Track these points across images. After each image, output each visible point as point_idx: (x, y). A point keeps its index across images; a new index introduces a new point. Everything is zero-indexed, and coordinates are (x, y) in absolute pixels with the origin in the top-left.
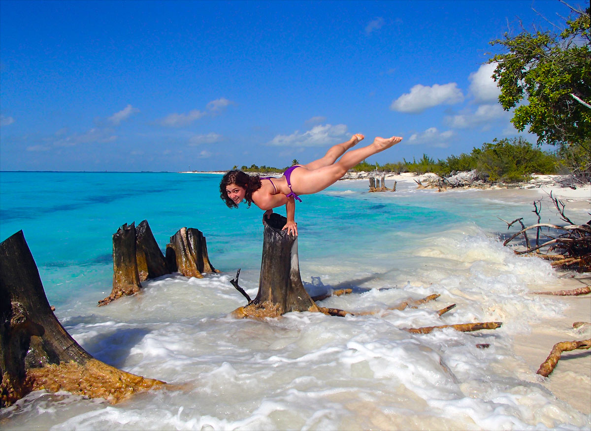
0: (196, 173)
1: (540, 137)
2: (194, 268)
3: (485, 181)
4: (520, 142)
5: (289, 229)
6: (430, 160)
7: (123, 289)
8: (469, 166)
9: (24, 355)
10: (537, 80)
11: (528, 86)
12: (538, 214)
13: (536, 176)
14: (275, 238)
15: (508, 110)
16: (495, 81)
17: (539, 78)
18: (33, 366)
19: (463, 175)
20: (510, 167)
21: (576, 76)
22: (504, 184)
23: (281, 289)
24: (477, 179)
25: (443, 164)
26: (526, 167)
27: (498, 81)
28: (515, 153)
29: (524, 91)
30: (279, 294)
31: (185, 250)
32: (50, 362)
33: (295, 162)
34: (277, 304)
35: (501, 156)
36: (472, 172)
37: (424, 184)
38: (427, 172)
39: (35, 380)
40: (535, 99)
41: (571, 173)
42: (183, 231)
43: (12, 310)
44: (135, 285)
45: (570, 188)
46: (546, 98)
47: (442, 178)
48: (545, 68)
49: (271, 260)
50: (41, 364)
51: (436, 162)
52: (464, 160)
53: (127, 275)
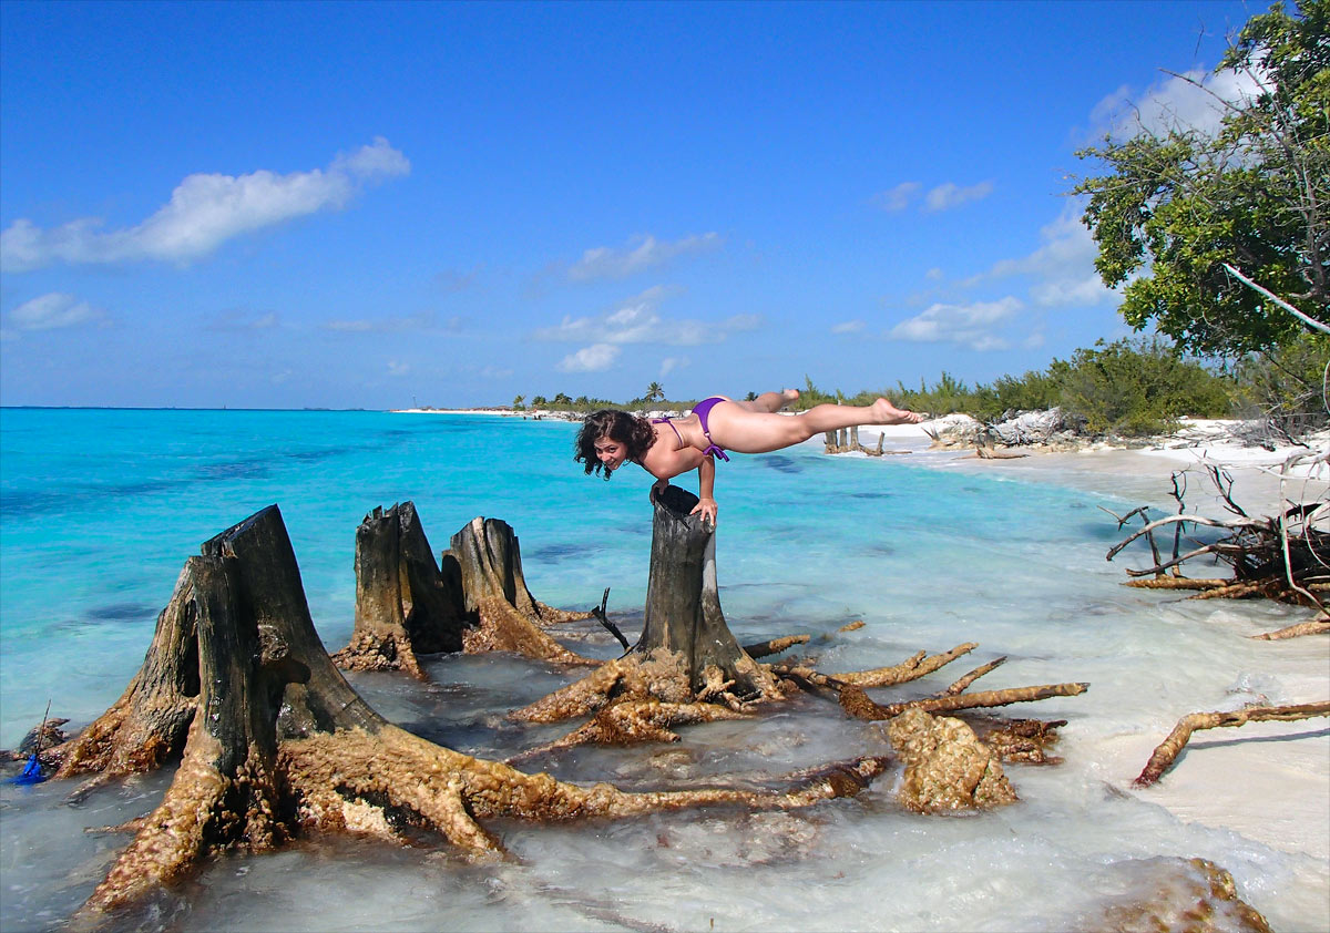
0: (429, 411)
1: (1178, 343)
2: (499, 596)
3: (1078, 433)
4: (1154, 348)
5: (704, 512)
6: (957, 385)
7: (374, 632)
8: (1042, 401)
9: (276, 716)
10: (1168, 230)
11: (1152, 239)
12: (1178, 499)
13: (1190, 422)
14: (674, 532)
15: (1114, 288)
16: (1090, 228)
17: (1172, 227)
18: (289, 736)
19: (1031, 419)
20: (1132, 402)
21: (1242, 224)
22: (1120, 439)
23: (686, 624)
24: (1061, 427)
25: (986, 394)
26: (1168, 403)
27: (1094, 228)
28: (1144, 372)
29: (1145, 249)
30: (682, 635)
31: (481, 563)
32: (319, 729)
33: (655, 387)
34: (679, 653)
35: (1114, 376)
36: (1051, 412)
37: (948, 439)
38: (951, 412)
39: (291, 760)
40: (1165, 268)
41: (1263, 416)
42: (477, 525)
43: (259, 639)
44: (397, 624)
45: (1262, 449)
46: (1185, 266)
47: (985, 424)
48: (1184, 208)
49: (668, 569)
50: (303, 732)
51: (973, 389)
52: (1032, 387)
53: (382, 605)
